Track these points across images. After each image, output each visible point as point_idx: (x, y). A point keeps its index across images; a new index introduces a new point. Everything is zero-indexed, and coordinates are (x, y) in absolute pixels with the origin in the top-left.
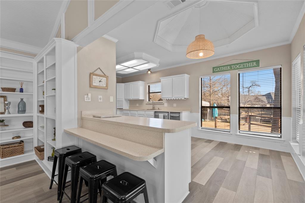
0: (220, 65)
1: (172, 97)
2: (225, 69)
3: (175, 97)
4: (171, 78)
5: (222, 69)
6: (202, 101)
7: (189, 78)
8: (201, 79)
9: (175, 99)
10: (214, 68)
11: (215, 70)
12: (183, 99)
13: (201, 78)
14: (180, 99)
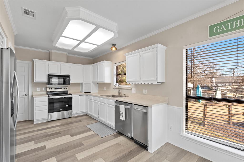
0: (227, 18)
1: (139, 80)
2: (239, 26)
3: (143, 81)
4: (138, 54)
5: (232, 25)
6: (188, 84)
7: (166, 51)
8: (187, 52)
9: (143, 83)
10: (212, 28)
11: (216, 30)
12: (155, 83)
13: (187, 50)
14: (150, 83)
